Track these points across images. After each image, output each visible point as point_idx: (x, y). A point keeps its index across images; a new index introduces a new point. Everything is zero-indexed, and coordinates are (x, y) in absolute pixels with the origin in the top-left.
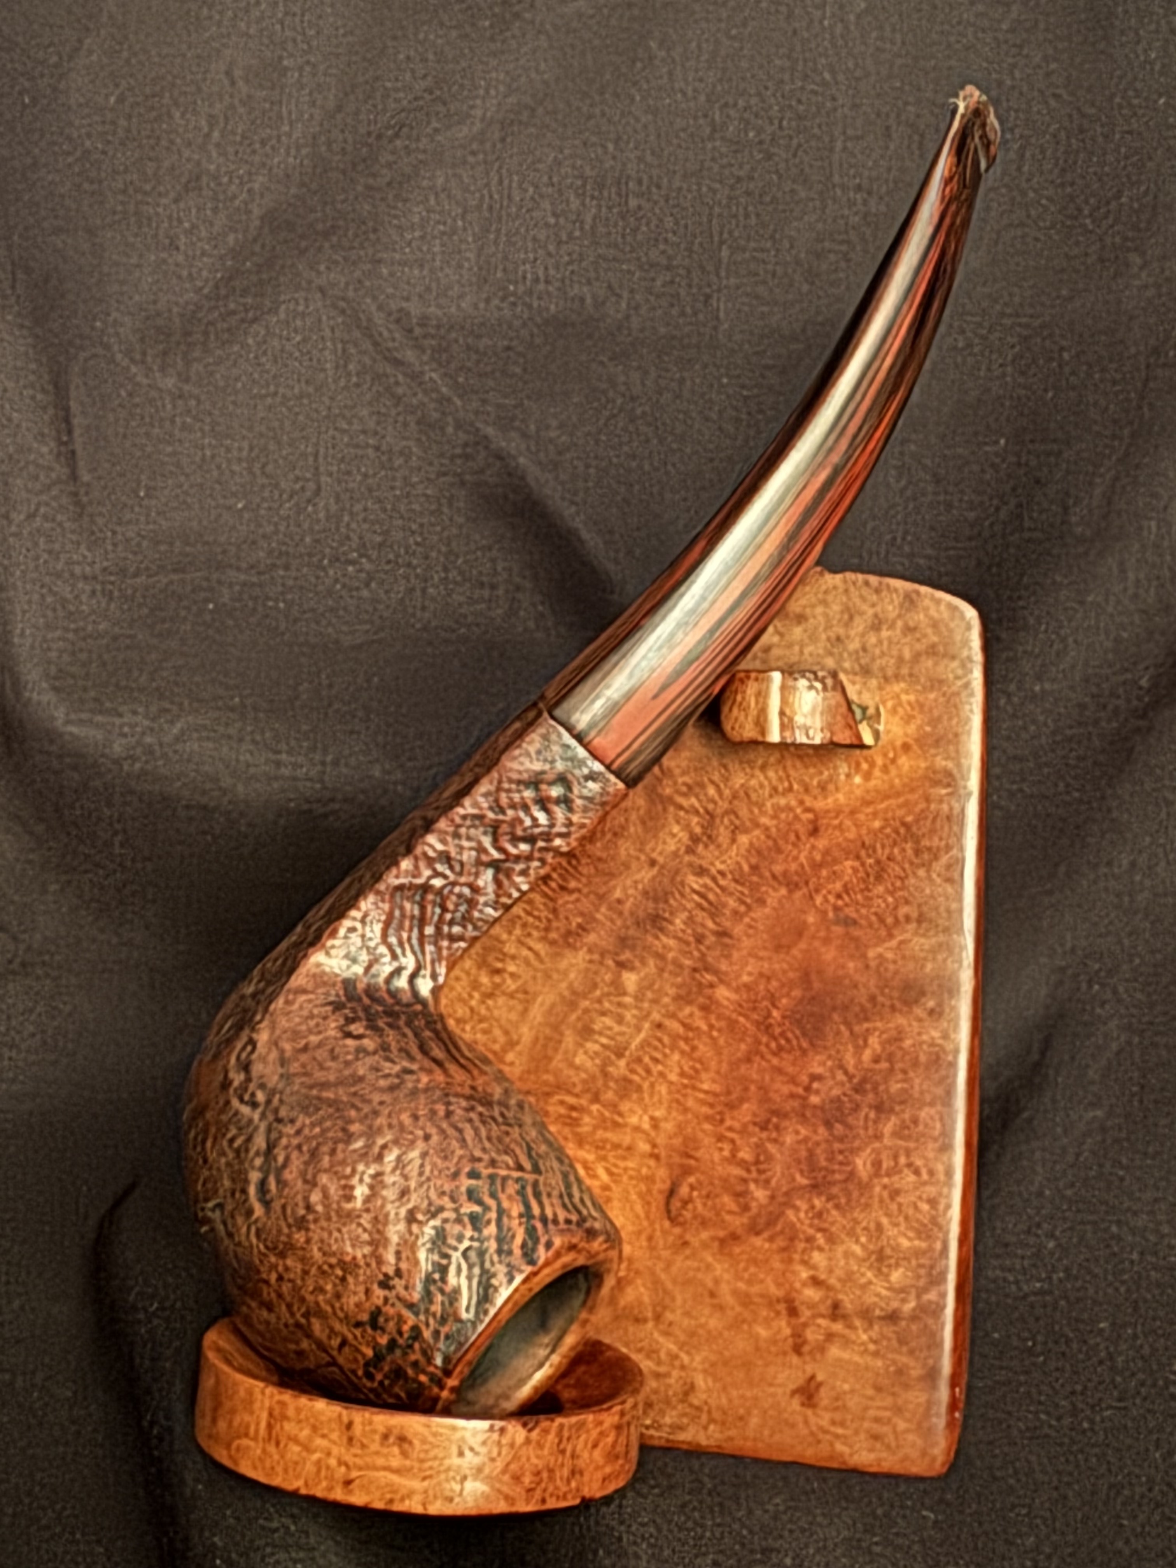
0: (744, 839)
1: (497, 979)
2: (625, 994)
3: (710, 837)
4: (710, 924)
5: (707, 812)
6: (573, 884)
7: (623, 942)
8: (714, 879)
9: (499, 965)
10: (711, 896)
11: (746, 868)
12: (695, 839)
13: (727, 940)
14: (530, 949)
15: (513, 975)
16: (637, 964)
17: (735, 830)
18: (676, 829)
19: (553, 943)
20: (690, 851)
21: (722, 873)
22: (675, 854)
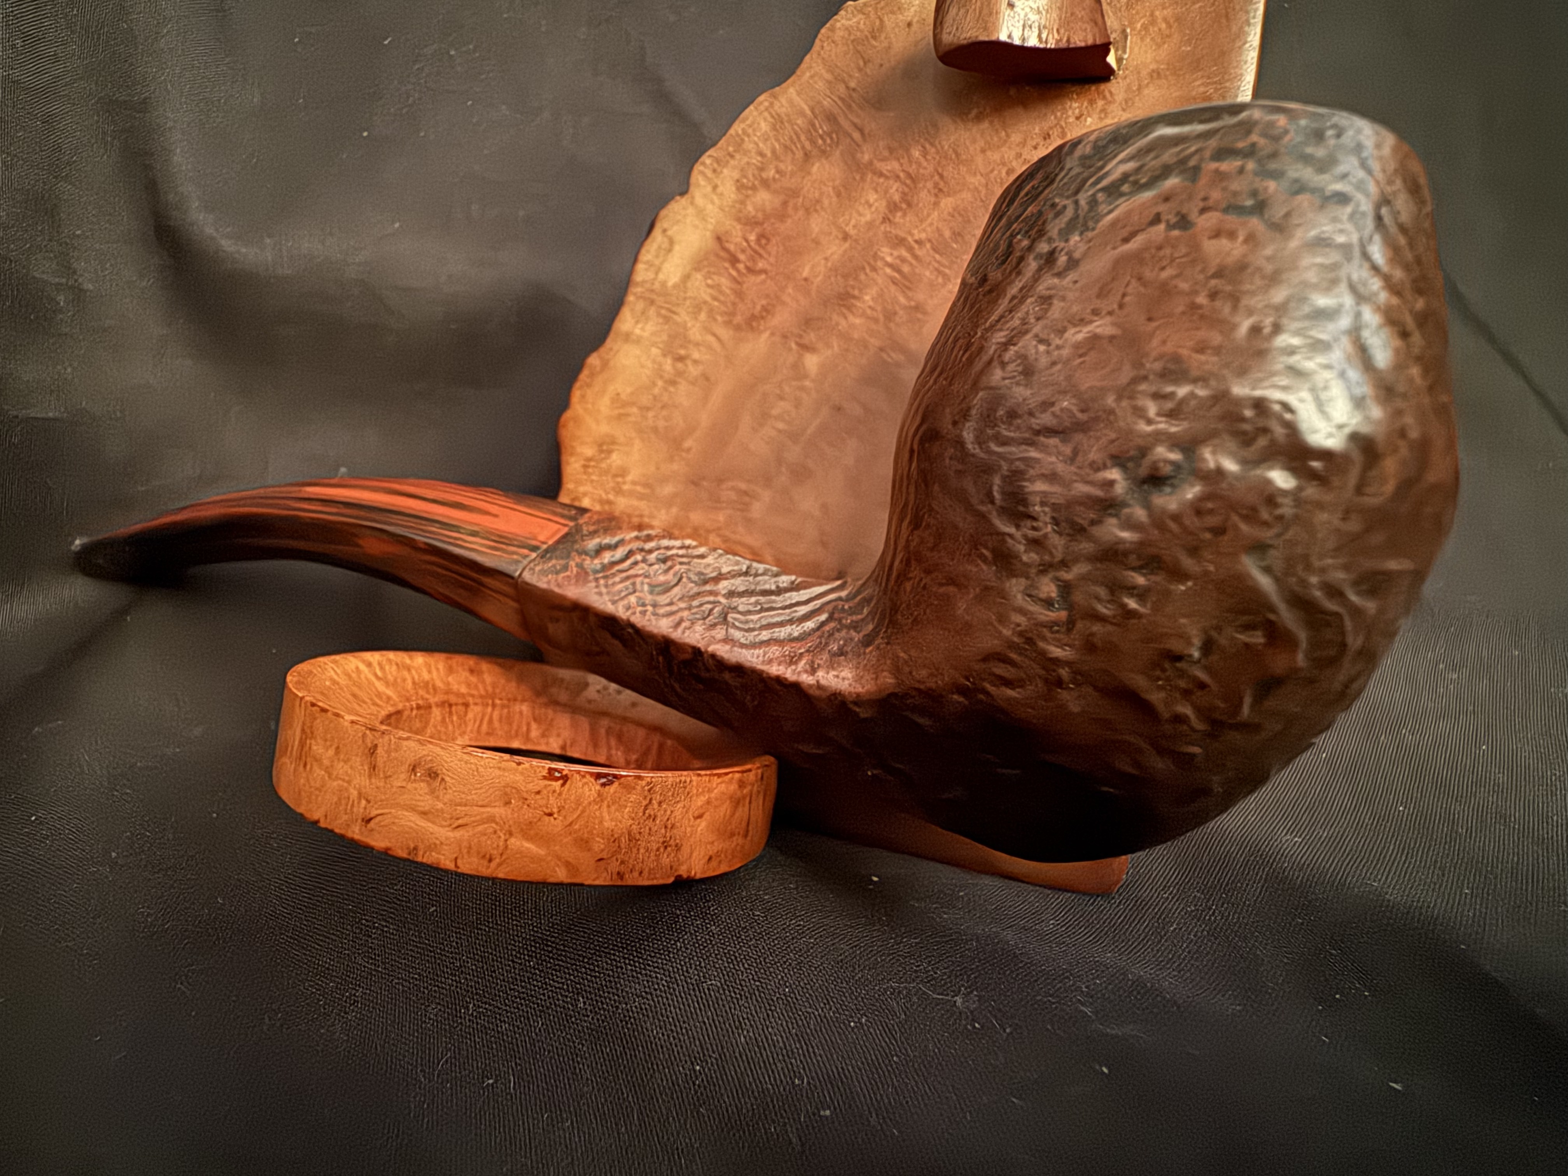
0: (947, 203)
1: (680, 365)
2: (805, 376)
3: (909, 205)
4: (902, 300)
5: (909, 175)
6: (761, 265)
7: (808, 322)
8: (910, 249)
9: (682, 352)
10: (906, 269)
11: (947, 234)
12: (893, 207)
13: (920, 316)
14: (714, 335)
15: (696, 362)
16: (820, 345)
17: (939, 192)
18: (872, 197)
19: (738, 328)
20: (886, 220)
21: (919, 242)
22: (870, 225)
